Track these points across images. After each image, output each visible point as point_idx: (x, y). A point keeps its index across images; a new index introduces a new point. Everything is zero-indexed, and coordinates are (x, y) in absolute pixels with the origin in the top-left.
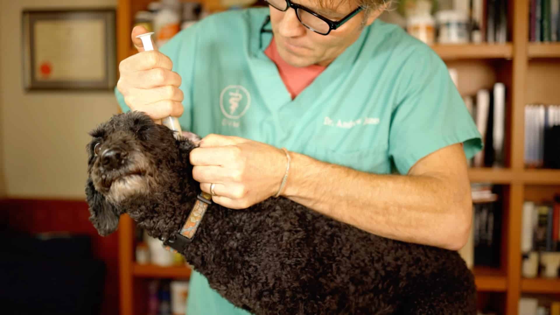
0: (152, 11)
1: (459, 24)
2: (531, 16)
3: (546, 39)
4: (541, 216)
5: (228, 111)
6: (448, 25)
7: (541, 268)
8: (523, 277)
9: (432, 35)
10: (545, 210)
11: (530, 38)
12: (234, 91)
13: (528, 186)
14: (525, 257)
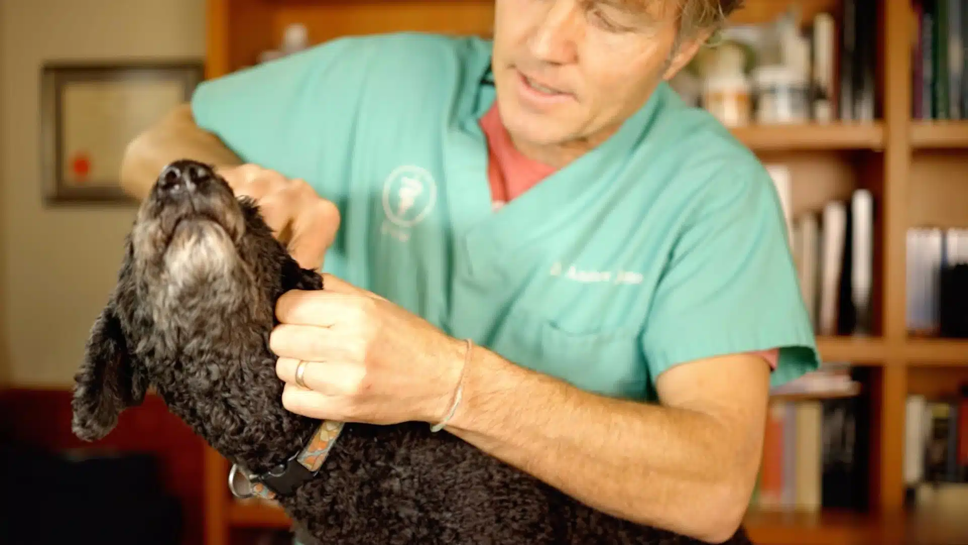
1: (793, 91)
2: (915, 77)
3: (941, 114)
4: (937, 420)
6: (773, 91)
9: (745, 108)
10: (944, 410)
11: (915, 113)
13: (915, 370)
14: (910, 493)
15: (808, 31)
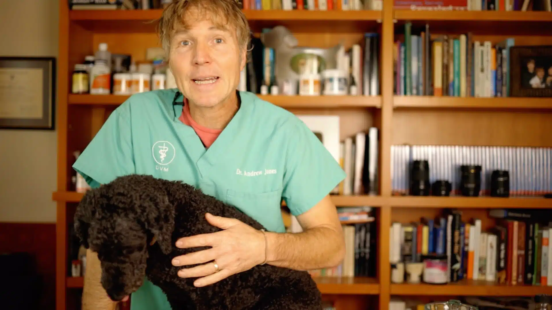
0: (88, 63)
1: (340, 80)
2: (395, 74)
3: (408, 93)
4: (407, 233)
5: (159, 160)
6: (331, 80)
7: (406, 275)
8: (392, 282)
9: (318, 87)
10: (410, 229)
11: (395, 91)
12: (162, 144)
13: (395, 209)
14: (393, 266)
15: (349, 52)
